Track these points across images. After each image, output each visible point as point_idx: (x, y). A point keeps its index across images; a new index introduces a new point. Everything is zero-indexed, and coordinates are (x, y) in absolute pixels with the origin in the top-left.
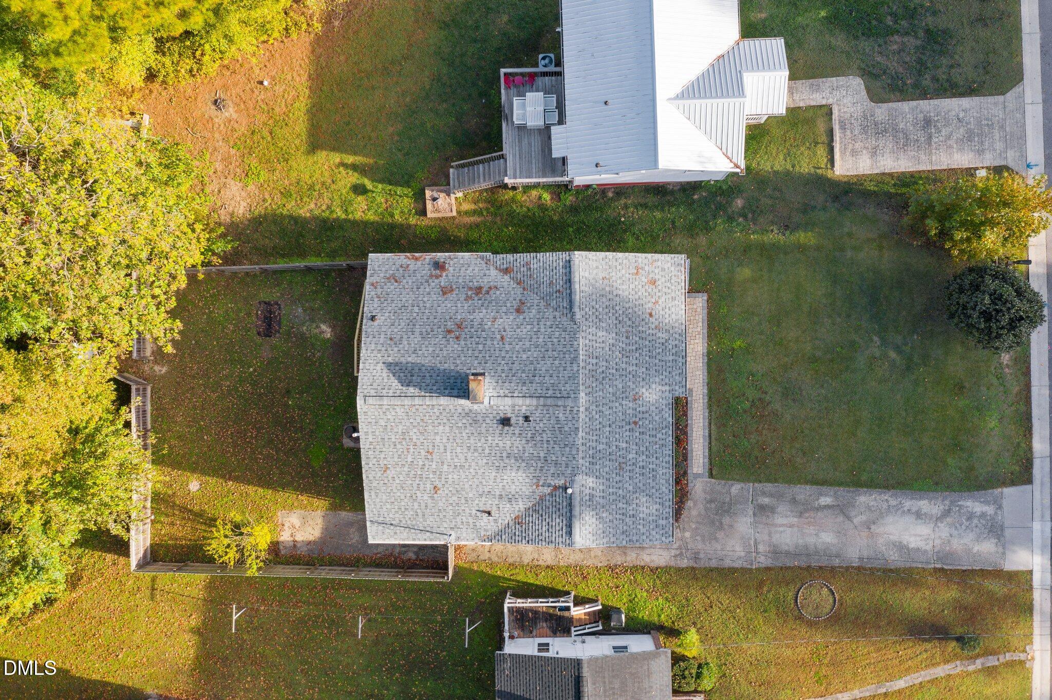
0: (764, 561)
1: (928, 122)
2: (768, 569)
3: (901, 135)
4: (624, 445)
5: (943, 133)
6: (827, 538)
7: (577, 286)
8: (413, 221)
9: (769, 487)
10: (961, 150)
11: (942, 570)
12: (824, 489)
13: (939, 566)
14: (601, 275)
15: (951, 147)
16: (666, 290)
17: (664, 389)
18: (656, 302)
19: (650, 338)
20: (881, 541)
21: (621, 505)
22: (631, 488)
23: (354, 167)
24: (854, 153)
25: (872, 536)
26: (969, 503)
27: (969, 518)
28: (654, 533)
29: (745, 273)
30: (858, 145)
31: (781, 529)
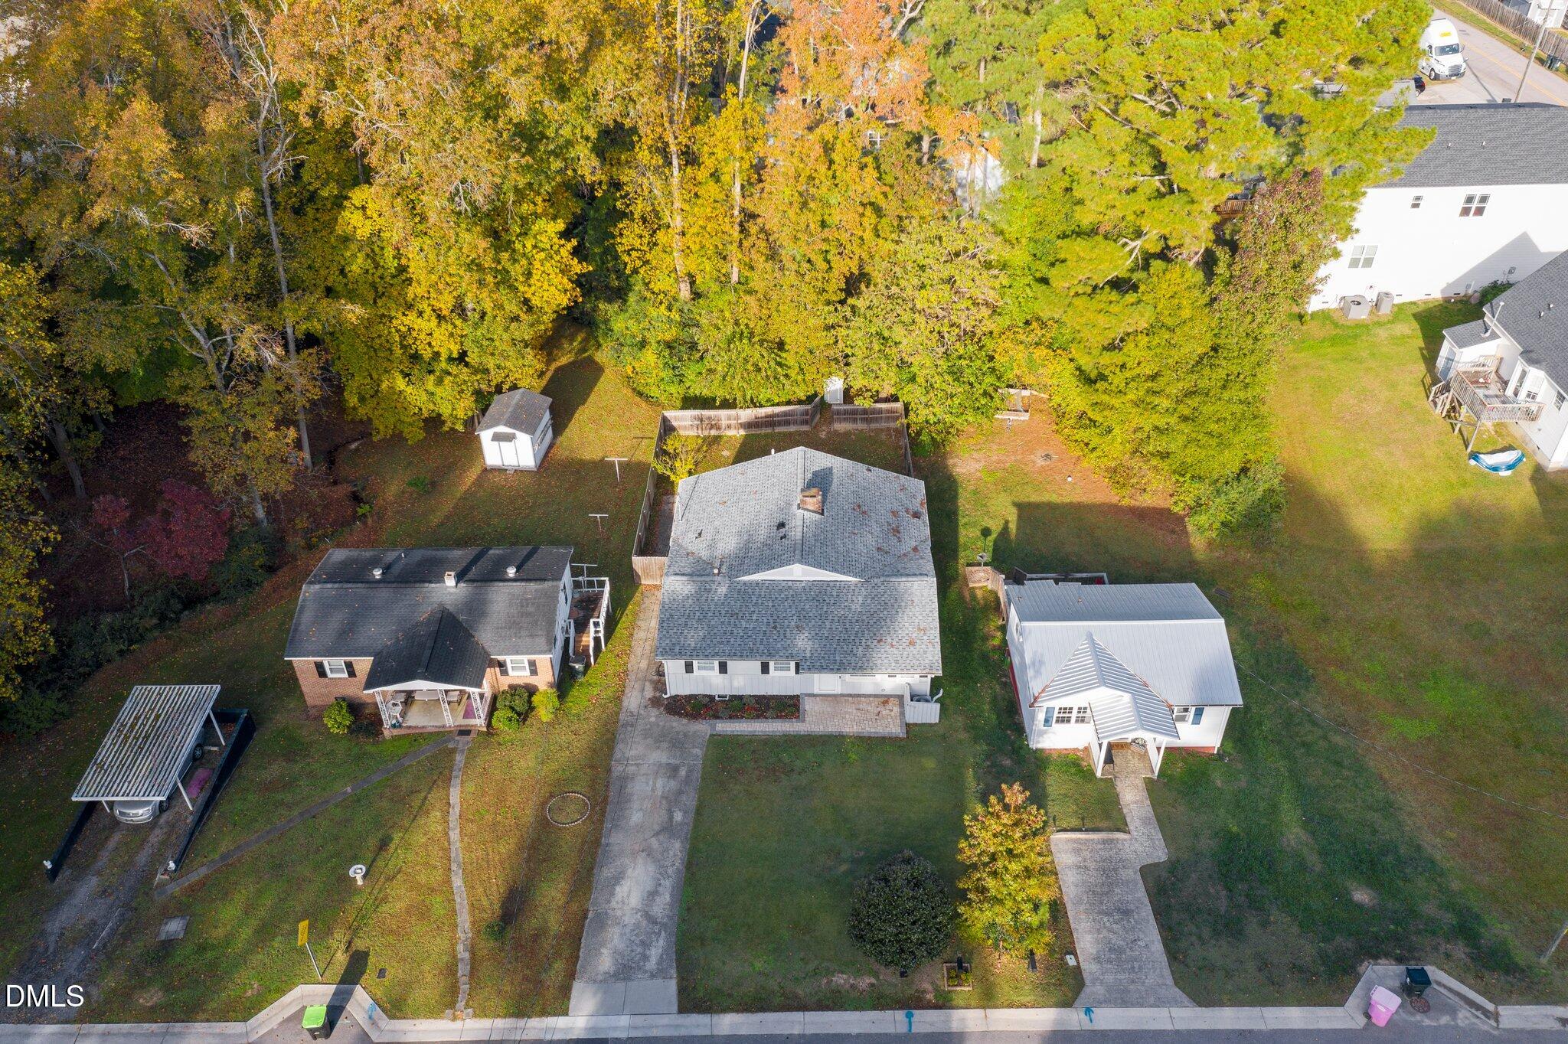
0: (617, 769)
1: (1126, 913)
2: (609, 771)
3: (1106, 889)
4: (754, 618)
5: (1114, 926)
6: (636, 818)
7: (904, 579)
8: (961, 561)
9: (697, 775)
10: (1097, 941)
11: (585, 917)
12: (692, 815)
13: (590, 915)
14: (916, 599)
15: (1099, 931)
16: (905, 655)
17: (808, 652)
18: (892, 646)
19: (857, 640)
20: (627, 861)
21: (698, 614)
22: (713, 623)
23: (1006, 528)
24: (1077, 851)
25: (634, 854)
26: (661, 942)
27: (643, 943)
28: (668, 641)
29: (930, 764)
30: (1087, 854)
31: (651, 783)
